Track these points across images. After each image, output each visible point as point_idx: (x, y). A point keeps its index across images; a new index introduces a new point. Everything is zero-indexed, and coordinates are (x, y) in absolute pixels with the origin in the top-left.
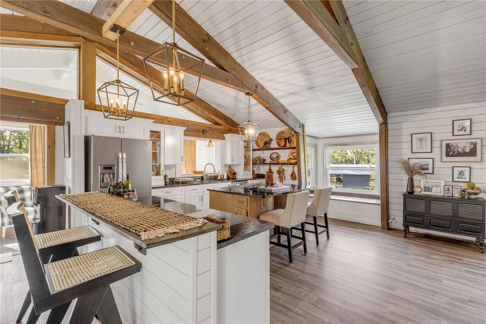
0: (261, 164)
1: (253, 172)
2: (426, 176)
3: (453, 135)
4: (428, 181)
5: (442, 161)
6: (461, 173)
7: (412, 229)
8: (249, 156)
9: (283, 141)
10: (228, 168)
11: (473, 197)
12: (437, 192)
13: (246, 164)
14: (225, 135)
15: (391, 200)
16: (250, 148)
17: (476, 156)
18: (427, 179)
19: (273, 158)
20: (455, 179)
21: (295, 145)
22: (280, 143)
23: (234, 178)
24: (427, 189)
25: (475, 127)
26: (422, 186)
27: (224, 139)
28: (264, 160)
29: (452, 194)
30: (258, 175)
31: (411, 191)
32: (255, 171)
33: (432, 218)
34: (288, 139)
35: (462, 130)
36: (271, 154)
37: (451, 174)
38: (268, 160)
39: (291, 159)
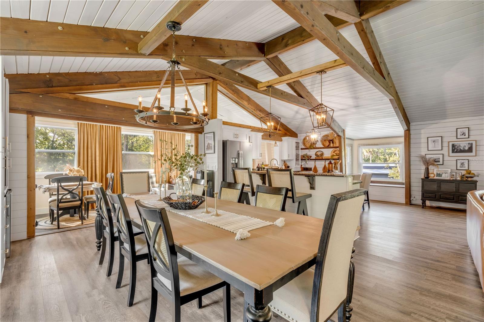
0: (308, 160)
1: (301, 165)
2: (438, 166)
3: (457, 138)
4: (439, 169)
5: (449, 156)
6: (462, 164)
7: (428, 203)
8: (298, 153)
9: (327, 142)
10: (283, 162)
11: (469, 179)
12: (446, 177)
13: (297, 160)
14: (282, 138)
15: (412, 184)
16: (299, 148)
17: (472, 152)
18: (438, 168)
19: (318, 155)
20: (459, 168)
21: (337, 145)
22: (324, 144)
24: (439, 175)
25: (472, 133)
26: (435, 173)
27: (281, 140)
28: (311, 157)
29: (456, 178)
30: (304, 168)
31: (427, 177)
33: (442, 194)
34: (332, 140)
35: (463, 135)
36: (316, 152)
37: (456, 164)
38: (314, 157)
39: (334, 155)
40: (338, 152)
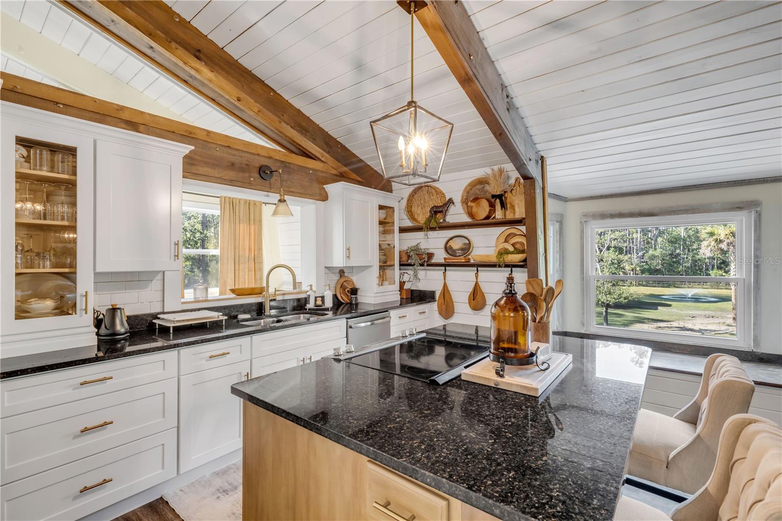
0: (422, 265)
1: (402, 284)
8: (389, 245)
9: (485, 205)
10: (336, 277)
13: (384, 266)
14: (324, 186)
16: (393, 226)
19: (454, 251)
21: (520, 212)
22: (474, 210)
23: (354, 302)
27: (324, 197)
28: (430, 256)
30: (412, 292)
32: (404, 282)
34: (500, 197)
36: (447, 239)
38: (440, 256)
39: (507, 252)
40: (523, 240)
